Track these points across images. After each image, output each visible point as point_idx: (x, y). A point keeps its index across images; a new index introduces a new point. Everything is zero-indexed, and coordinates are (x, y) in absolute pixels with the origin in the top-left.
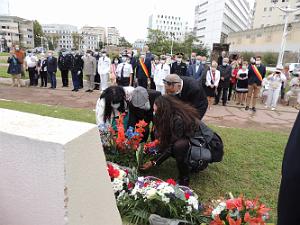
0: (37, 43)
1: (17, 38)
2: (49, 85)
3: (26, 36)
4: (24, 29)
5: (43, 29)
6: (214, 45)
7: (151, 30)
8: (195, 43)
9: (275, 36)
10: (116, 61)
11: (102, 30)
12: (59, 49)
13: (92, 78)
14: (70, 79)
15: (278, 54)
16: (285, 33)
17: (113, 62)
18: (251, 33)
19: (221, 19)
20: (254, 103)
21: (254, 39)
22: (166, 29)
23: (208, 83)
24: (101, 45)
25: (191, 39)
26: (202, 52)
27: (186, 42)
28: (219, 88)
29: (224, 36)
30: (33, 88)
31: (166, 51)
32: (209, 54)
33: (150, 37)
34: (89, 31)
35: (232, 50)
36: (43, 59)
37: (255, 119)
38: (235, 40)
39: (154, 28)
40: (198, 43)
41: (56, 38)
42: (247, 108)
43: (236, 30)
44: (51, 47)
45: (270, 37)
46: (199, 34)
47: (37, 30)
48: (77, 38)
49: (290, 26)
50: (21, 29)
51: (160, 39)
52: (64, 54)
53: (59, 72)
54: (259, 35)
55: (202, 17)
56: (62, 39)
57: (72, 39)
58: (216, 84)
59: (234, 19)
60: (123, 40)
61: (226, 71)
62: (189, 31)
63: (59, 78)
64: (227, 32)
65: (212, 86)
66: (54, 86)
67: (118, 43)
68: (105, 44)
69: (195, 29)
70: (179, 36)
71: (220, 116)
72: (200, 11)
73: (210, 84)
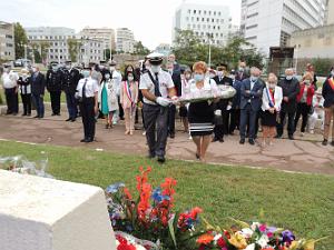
0: (19, 53)
2: (34, 113)
3: (3, 45)
4: (1, 35)
5: (28, 34)
6: (271, 49)
7: (179, 31)
8: (243, 47)
11: (109, 32)
12: (48, 60)
14: (64, 104)
17: (125, 79)
18: (323, 31)
19: (280, 13)
21: (329, 38)
22: (201, 29)
23: (266, 106)
24: (108, 54)
25: (237, 42)
26: (254, 61)
27: (230, 46)
28: (282, 114)
29: (285, 36)
30: (11, 118)
32: (264, 62)
33: (178, 40)
34: (92, 35)
35: (296, 56)
38: (302, 41)
39: (184, 27)
40: (249, 47)
41: (45, 45)
42: (325, 142)
43: (303, 27)
44: (38, 59)
46: (248, 33)
47: (19, 35)
48: (74, 46)
51: (192, 43)
52: (55, 69)
53: (47, 95)
55: (251, 11)
56: (54, 47)
57: (67, 47)
58: (278, 106)
59: (299, 12)
60: (139, 45)
61: (290, 88)
62: (234, 30)
63: (47, 103)
64: (289, 30)
65: (272, 110)
66: (41, 114)
67: (132, 50)
68: (114, 52)
69: (243, 27)
70: (219, 38)
71: (285, 154)
72: (249, 3)
73: (268, 107)
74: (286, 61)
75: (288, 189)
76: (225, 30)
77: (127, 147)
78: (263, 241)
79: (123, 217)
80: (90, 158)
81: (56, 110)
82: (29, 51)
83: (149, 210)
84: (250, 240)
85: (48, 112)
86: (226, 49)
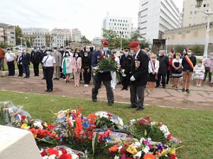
0: (18, 42)
1: (3, 39)
2: (24, 75)
3: (9, 37)
4: (8, 32)
5: (23, 32)
6: (154, 40)
8: (139, 39)
9: (200, 32)
10: (77, 55)
11: (68, 31)
13: (58, 69)
14: (41, 70)
15: (204, 46)
16: (208, 30)
17: (74, 56)
18: (182, 31)
19: (158, 21)
20: (188, 86)
21: (184, 35)
22: (117, 29)
23: (150, 70)
24: (67, 43)
25: (136, 36)
26: (144, 46)
27: (133, 38)
29: (161, 33)
31: (117, 46)
32: (150, 47)
33: (104, 35)
34: (59, 32)
35: (167, 44)
36: (20, 55)
37: (190, 99)
39: (108, 29)
40: (142, 39)
41: (32, 38)
42: (183, 90)
43: (170, 28)
44: (29, 45)
45: (196, 33)
46: (142, 32)
47: (18, 32)
48: (49, 38)
49: (211, 24)
50: (6, 32)
51: (112, 37)
54: (188, 32)
55: (143, 20)
56: (37, 39)
57: (44, 39)
58: (156, 71)
59: (168, 20)
60: (84, 38)
62: (134, 30)
63: (31, 69)
64: (163, 30)
67: (80, 40)
68: (70, 42)
69: (139, 28)
70: (127, 34)
71: (161, 97)
72: (142, 15)
73: (152, 71)
74: (162, 47)
75: (162, 117)
76: (129, 30)
77: (75, 93)
78: (146, 150)
79: (67, 136)
80: (52, 100)
81: (37, 73)
82: (23, 41)
83: (82, 132)
84: (139, 149)
85: (32, 74)
86: (130, 40)
